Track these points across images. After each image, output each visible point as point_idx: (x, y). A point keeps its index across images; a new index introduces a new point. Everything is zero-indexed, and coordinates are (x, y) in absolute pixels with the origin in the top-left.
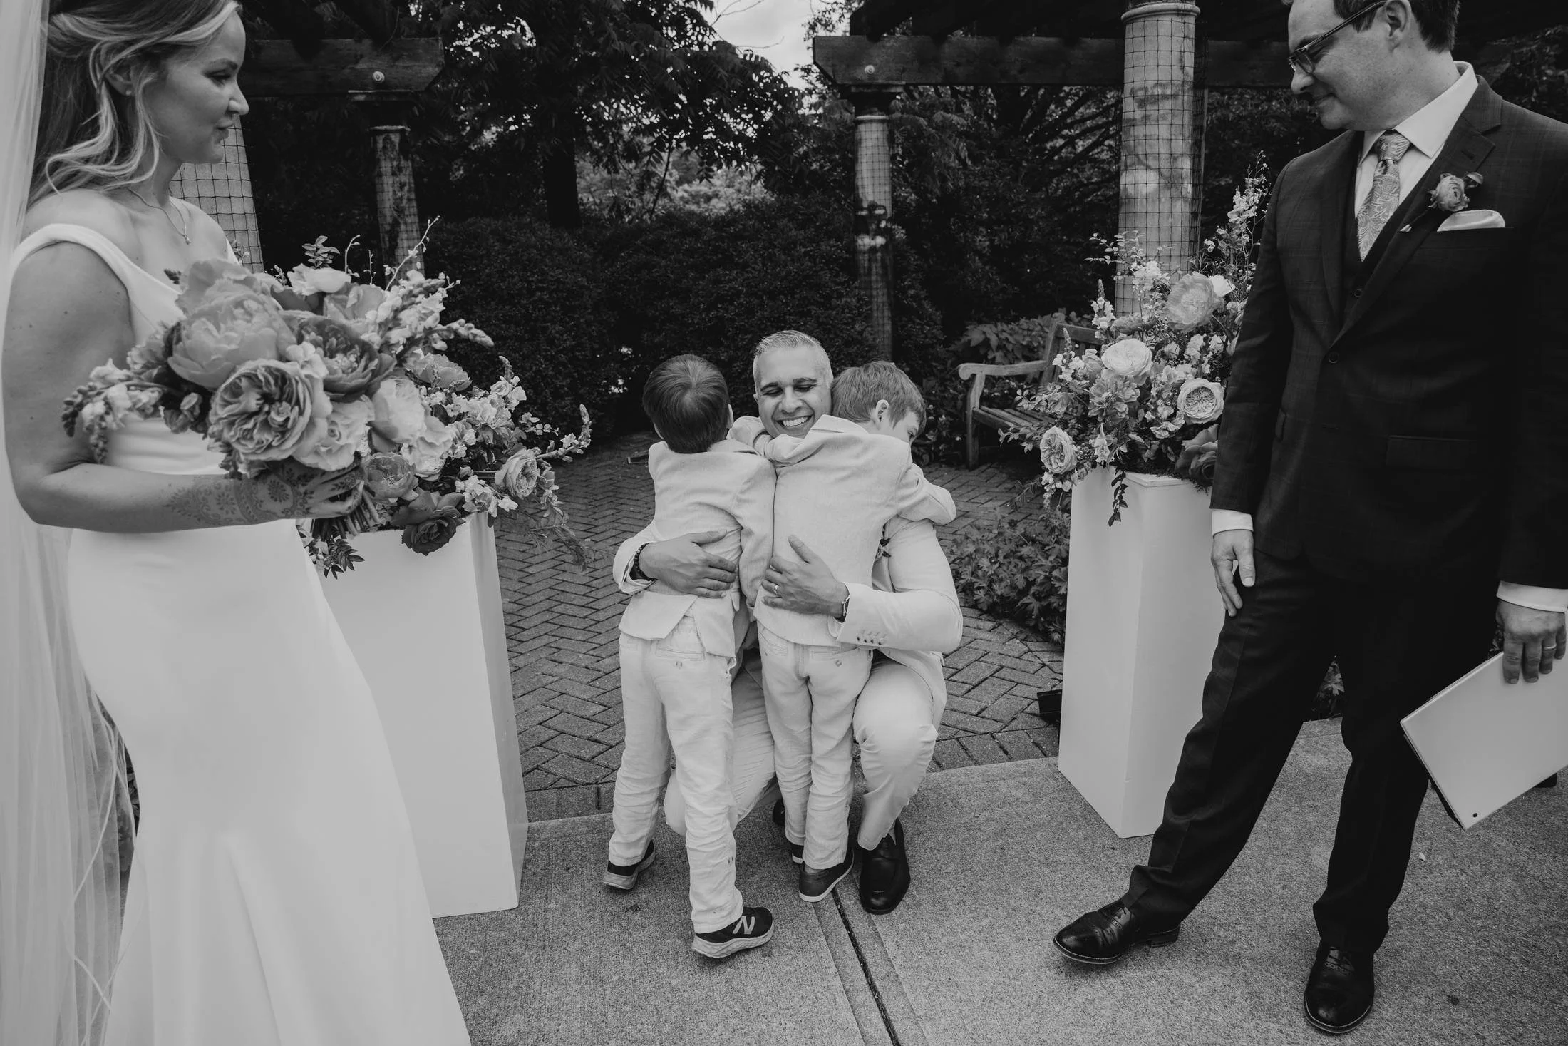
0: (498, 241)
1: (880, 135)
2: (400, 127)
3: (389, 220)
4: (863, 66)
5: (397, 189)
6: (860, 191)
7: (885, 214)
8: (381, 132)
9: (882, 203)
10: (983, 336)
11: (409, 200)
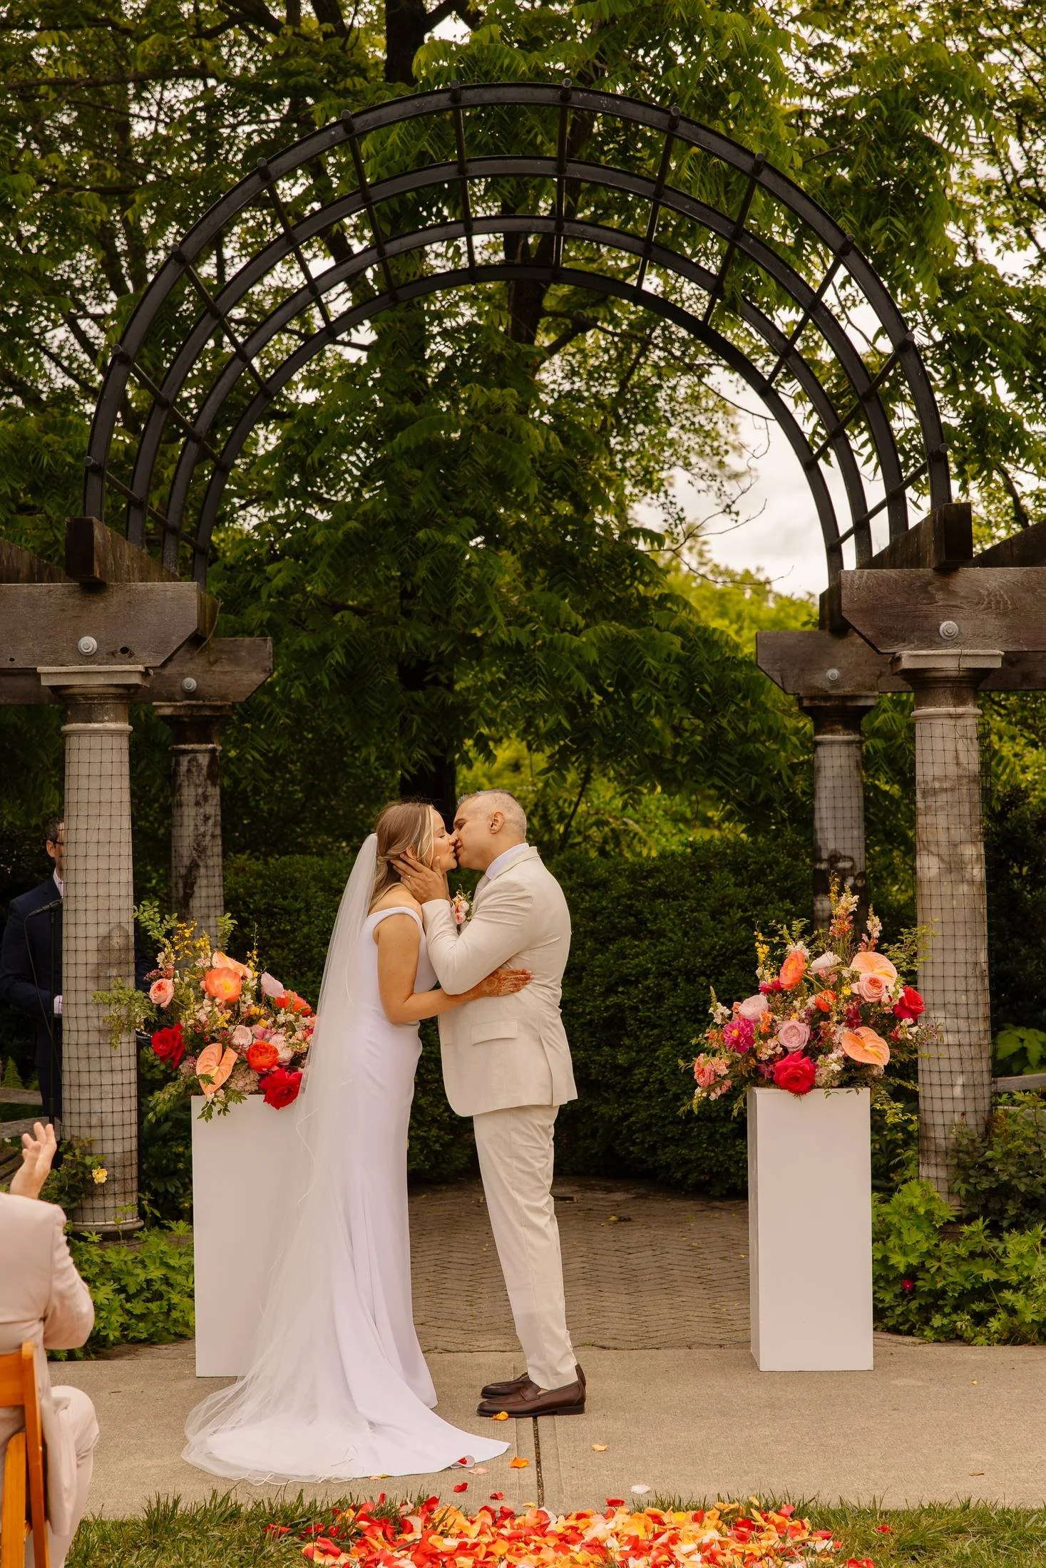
0: (322, 889)
1: (844, 761)
2: (211, 746)
3: (187, 862)
4: (823, 670)
5: (199, 823)
6: (819, 836)
7: (852, 868)
8: (185, 752)
9: (848, 853)
10: (1019, 1045)
11: (213, 836)
